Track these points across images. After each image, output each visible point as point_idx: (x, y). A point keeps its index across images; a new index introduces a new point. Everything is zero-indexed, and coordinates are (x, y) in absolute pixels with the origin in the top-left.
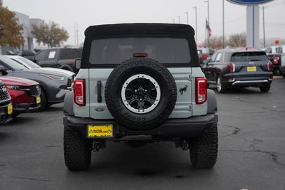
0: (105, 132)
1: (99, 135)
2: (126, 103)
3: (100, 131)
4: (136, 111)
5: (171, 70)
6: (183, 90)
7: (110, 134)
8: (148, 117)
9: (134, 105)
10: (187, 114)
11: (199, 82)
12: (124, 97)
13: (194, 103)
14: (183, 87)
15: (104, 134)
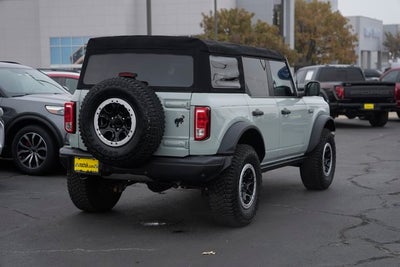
0: (92, 167)
1: (85, 169)
2: (98, 132)
3: (86, 166)
4: (108, 142)
5: (160, 95)
6: (179, 121)
7: (96, 170)
8: (121, 152)
9: (108, 136)
10: (182, 152)
11: (198, 111)
12: (96, 126)
13: (192, 138)
14: (179, 117)
15: (90, 170)
